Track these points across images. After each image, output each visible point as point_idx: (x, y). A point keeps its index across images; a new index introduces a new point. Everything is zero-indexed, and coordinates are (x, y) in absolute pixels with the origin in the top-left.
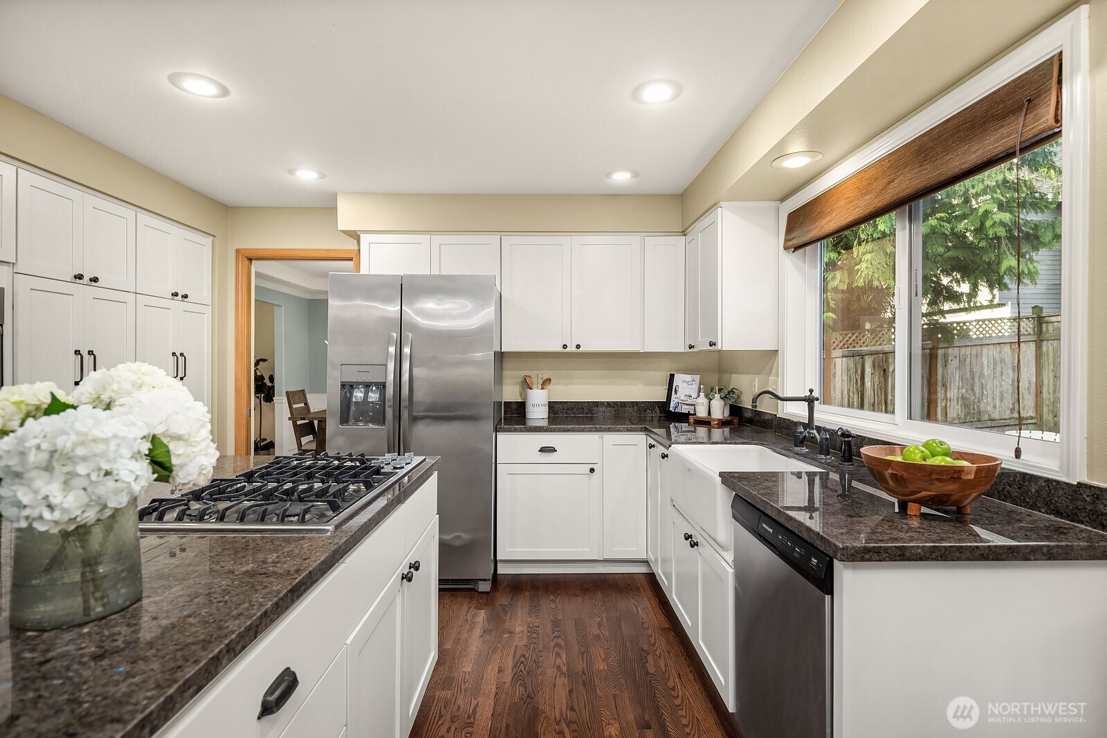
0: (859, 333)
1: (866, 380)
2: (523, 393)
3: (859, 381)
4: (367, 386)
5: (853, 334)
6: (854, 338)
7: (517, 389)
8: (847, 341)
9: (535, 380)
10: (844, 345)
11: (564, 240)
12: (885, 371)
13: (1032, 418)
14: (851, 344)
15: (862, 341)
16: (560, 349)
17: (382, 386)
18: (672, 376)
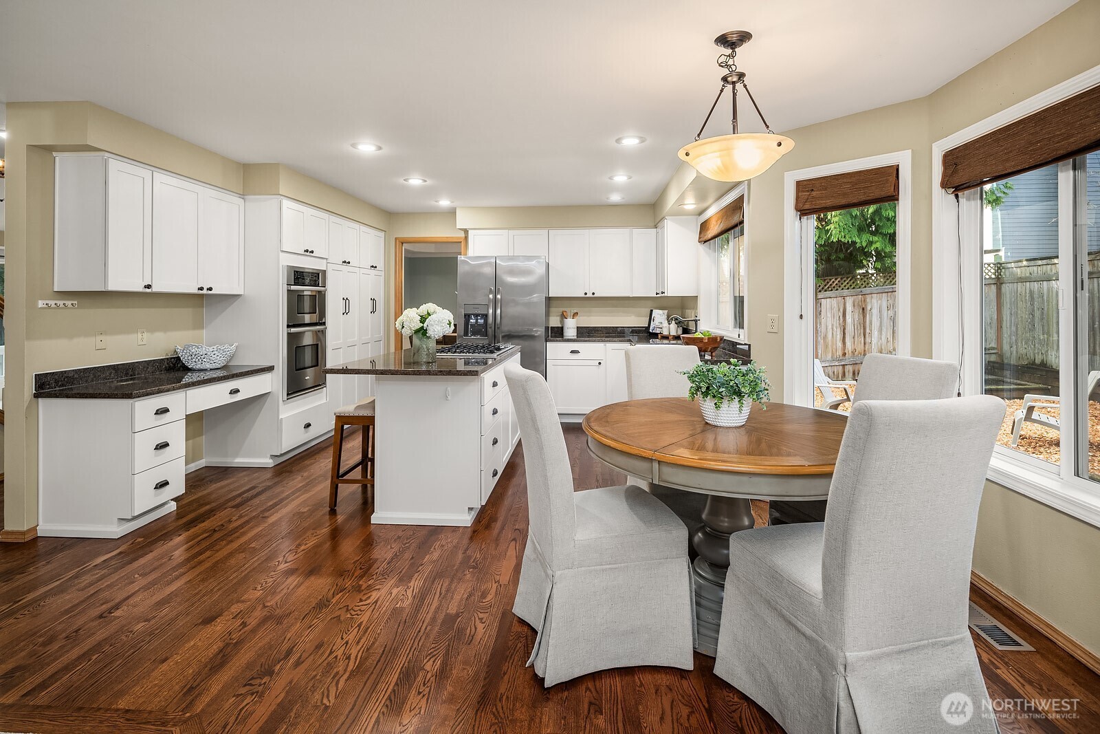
0: (841, 279)
1: (847, 317)
2: (562, 322)
3: (841, 317)
4: (476, 316)
5: (836, 279)
6: (837, 282)
7: (558, 318)
8: (831, 285)
9: (569, 314)
10: (828, 288)
11: (586, 232)
12: (863, 309)
13: (993, 349)
14: (834, 287)
15: (844, 285)
16: (583, 295)
17: (485, 316)
18: (652, 311)
